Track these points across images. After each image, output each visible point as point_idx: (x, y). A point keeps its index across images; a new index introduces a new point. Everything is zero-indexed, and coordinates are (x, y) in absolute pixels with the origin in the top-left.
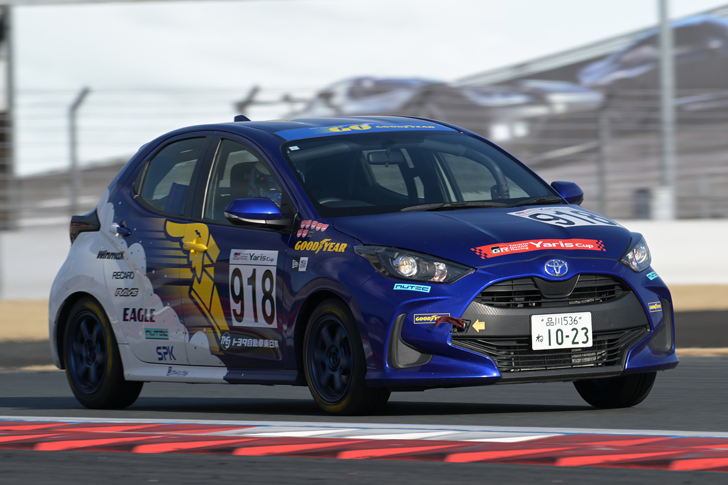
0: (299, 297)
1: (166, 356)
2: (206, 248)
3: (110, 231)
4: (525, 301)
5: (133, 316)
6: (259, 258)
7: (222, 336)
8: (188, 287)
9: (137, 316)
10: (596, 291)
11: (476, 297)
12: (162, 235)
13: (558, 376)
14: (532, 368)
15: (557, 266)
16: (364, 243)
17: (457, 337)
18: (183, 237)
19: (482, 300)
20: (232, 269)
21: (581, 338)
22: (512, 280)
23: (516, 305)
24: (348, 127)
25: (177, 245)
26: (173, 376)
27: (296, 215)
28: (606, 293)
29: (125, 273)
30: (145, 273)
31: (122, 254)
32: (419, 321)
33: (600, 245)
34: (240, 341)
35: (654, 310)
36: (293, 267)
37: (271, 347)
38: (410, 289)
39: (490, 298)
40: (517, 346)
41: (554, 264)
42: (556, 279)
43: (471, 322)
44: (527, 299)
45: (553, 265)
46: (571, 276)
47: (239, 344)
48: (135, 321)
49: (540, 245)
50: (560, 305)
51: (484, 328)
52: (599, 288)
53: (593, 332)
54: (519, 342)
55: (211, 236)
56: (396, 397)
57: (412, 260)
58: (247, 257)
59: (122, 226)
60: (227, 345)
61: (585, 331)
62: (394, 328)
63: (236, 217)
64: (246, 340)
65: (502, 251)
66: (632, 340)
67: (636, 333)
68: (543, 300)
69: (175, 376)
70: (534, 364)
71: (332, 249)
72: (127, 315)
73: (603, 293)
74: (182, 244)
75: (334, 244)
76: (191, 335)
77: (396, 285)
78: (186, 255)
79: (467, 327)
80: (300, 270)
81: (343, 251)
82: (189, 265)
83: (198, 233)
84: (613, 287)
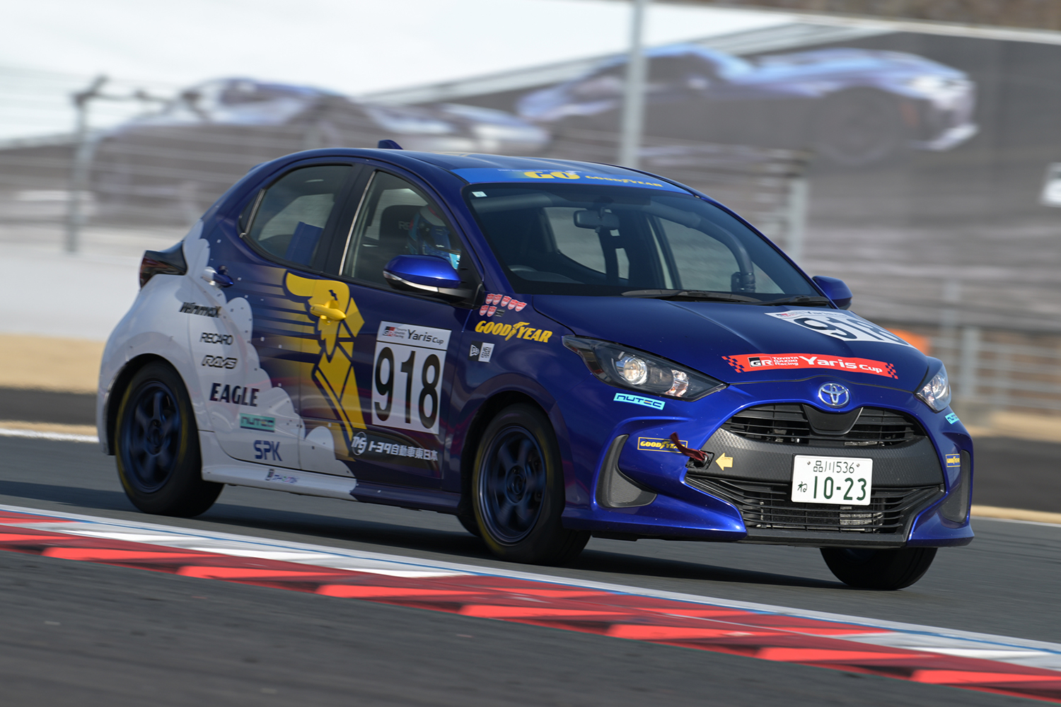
0: (475, 396)
1: (267, 453)
2: (344, 316)
3: (202, 278)
4: (787, 434)
5: (225, 396)
6: (422, 337)
7: (354, 435)
8: (312, 365)
9: (231, 395)
10: (881, 432)
11: (725, 423)
12: (280, 291)
13: (821, 540)
14: (785, 525)
15: (834, 393)
16: (577, 334)
17: (694, 473)
18: (310, 297)
19: (732, 427)
20: (379, 347)
21: (856, 492)
22: (774, 404)
23: (775, 438)
24: (549, 173)
25: (301, 307)
26: (274, 482)
27: (480, 285)
28: (891, 435)
29: (220, 337)
30: (249, 339)
31: (217, 310)
32: (645, 447)
33: (891, 370)
34: (380, 445)
35: (952, 464)
36: (471, 355)
37: (425, 458)
38: (636, 402)
39: (742, 426)
40: (770, 494)
41: (832, 390)
42: (832, 410)
43: (715, 456)
44: (789, 432)
45: (830, 390)
46: (853, 408)
47: (379, 449)
48: (228, 401)
49: (814, 362)
50: (833, 445)
51: (730, 465)
52: (886, 428)
53: (872, 487)
54: (774, 488)
55: (352, 300)
56: (595, 544)
57: (642, 364)
58: (403, 334)
59: (220, 272)
60: (361, 449)
61: (862, 483)
62: (610, 453)
63: (400, 279)
64: (390, 445)
65: (764, 364)
66: (921, 502)
67: (926, 493)
68: (811, 436)
69: (278, 481)
70: (788, 519)
71: (530, 336)
72: (217, 392)
73: (887, 435)
74: (308, 306)
75: (534, 330)
76: (309, 429)
77: (617, 394)
78: (313, 322)
79: (709, 462)
80: (481, 359)
81: (546, 341)
82: (317, 336)
83: (334, 295)
84: (903, 428)
